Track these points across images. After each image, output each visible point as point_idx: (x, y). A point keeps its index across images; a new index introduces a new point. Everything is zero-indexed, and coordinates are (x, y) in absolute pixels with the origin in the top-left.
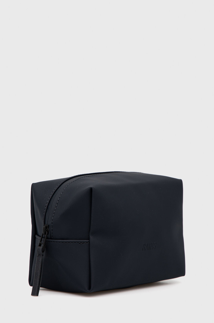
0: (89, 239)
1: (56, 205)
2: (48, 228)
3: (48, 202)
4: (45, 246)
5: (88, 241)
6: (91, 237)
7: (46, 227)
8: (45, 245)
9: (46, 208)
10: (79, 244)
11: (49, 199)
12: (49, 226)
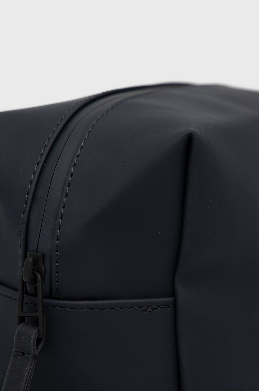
0: (173, 294)
1: (70, 168)
2: (41, 264)
3: (34, 178)
4: (45, 318)
5: (170, 299)
6: (180, 289)
7: (35, 262)
8: (43, 317)
9: (29, 197)
10: (144, 311)
11: (38, 169)
12: (44, 256)
